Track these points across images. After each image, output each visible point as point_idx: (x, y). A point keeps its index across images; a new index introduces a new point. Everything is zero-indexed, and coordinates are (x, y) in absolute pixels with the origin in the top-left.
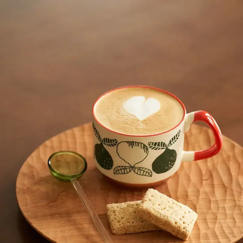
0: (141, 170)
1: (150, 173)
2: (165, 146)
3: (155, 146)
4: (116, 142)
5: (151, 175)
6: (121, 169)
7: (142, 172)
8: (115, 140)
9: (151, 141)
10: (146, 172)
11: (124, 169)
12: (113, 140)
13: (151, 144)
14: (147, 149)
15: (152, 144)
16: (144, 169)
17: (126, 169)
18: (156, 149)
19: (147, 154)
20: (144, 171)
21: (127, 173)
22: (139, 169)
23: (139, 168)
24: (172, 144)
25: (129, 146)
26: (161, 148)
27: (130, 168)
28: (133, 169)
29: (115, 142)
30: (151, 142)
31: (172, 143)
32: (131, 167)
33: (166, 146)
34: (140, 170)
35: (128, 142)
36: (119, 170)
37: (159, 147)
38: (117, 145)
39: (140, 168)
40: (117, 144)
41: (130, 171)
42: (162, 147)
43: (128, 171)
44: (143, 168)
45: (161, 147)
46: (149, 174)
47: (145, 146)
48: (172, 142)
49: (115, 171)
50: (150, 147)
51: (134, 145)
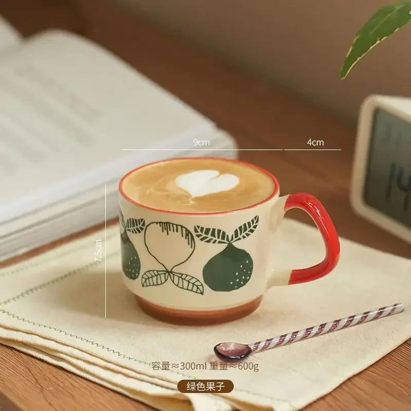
0: (185, 279)
1: (201, 287)
2: (226, 239)
3: (206, 236)
4: (143, 225)
5: (202, 290)
6: (152, 277)
7: (186, 283)
8: (142, 220)
9: (199, 225)
10: (193, 284)
11: (157, 276)
12: (139, 220)
13: (199, 230)
14: (193, 238)
15: (202, 231)
16: (188, 278)
17: (160, 275)
18: (209, 241)
19: (193, 248)
20: (189, 281)
21: (162, 283)
22: (181, 277)
23: (180, 274)
24: (240, 239)
25: (163, 232)
26: (218, 240)
27: (165, 274)
28: (170, 275)
29: (142, 223)
30: (198, 227)
31: (240, 236)
32: (167, 271)
33: (228, 240)
34: (183, 279)
35: (160, 223)
36: (149, 278)
37: (214, 239)
38: (144, 230)
39: (182, 275)
40: (144, 228)
41: (166, 280)
42: (220, 240)
43: (163, 280)
44: (187, 275)
45: (219, 238)
46: (198, 288)
47: (189, 232)
48: (241, 234)
49: (144, 280)
50: (198, 236)
51: (170, 230)
